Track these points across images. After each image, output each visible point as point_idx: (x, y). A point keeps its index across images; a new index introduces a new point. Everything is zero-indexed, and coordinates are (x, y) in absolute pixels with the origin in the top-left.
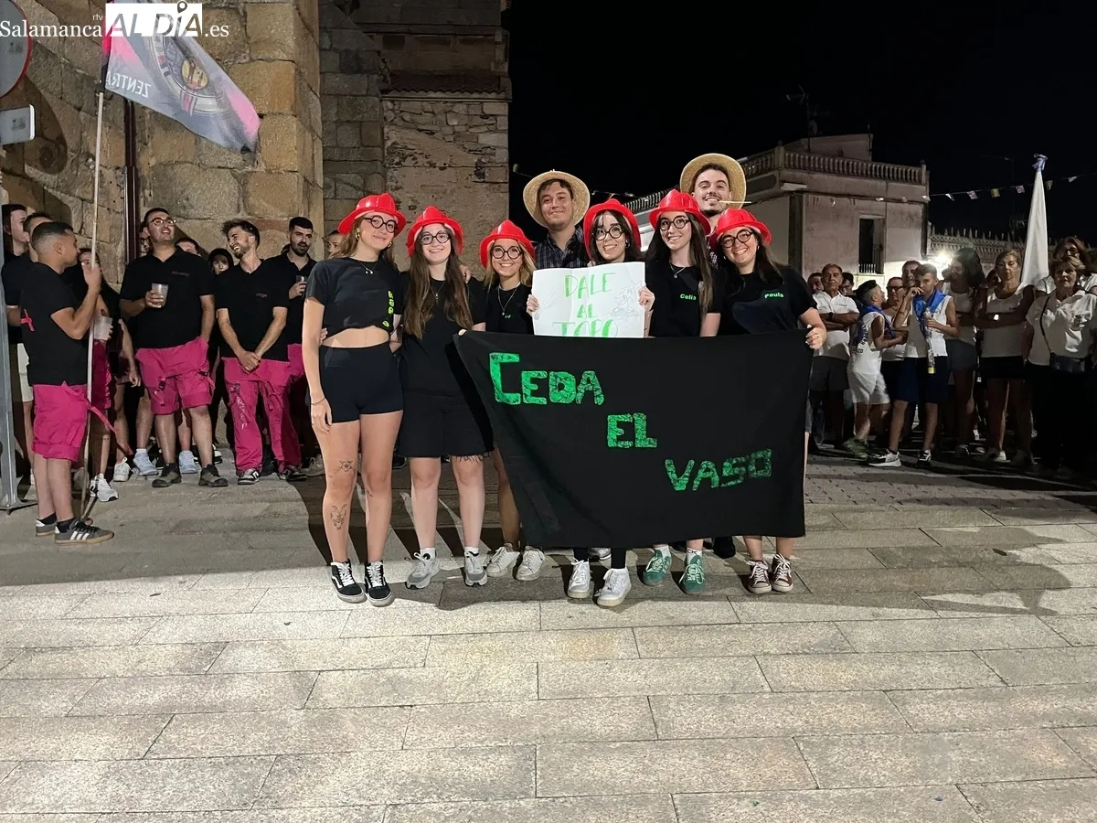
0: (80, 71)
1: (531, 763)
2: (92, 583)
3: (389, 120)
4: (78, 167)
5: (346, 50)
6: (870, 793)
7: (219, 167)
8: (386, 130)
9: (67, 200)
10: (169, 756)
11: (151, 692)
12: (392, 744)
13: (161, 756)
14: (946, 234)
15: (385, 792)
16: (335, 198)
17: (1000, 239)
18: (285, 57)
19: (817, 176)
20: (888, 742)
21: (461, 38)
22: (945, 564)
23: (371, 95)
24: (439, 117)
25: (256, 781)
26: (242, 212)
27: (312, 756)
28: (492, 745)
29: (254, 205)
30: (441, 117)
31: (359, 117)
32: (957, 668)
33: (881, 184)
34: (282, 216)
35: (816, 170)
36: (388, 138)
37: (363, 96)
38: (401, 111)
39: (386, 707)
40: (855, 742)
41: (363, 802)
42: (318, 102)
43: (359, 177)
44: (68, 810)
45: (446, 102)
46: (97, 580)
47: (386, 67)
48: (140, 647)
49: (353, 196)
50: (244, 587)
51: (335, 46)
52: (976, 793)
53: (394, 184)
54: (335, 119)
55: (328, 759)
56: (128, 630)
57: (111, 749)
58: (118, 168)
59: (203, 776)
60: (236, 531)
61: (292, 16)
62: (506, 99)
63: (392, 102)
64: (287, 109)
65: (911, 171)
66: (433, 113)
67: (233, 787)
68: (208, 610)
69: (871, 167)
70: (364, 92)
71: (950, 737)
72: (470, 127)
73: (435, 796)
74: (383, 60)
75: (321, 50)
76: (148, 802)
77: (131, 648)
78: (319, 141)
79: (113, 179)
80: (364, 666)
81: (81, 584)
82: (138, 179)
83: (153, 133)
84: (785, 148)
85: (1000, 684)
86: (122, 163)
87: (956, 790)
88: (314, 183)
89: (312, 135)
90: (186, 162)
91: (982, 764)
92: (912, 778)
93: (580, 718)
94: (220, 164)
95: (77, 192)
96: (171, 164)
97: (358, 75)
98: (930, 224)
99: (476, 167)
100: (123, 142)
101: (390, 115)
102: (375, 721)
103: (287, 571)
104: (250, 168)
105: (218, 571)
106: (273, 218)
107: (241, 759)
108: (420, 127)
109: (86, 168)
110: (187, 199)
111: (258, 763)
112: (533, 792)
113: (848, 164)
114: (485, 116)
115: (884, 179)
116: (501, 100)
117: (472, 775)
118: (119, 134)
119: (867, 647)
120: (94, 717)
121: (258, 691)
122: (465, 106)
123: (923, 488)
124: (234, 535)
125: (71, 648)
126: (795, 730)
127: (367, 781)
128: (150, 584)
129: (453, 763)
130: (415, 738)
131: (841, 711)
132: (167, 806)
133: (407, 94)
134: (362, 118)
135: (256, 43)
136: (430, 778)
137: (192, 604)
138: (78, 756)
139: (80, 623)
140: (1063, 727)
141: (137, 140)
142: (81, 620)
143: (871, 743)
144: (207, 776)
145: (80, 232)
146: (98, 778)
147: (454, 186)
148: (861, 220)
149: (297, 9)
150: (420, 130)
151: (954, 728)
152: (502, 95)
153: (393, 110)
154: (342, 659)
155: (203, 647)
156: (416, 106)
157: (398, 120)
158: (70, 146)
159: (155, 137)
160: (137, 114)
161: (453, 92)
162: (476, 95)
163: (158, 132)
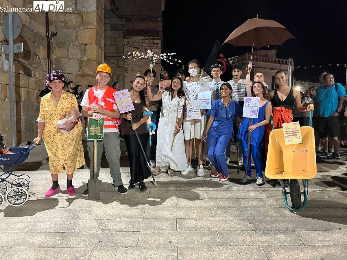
0: (35, 32)
3: (125, 45)
4: (34, 59)
5: (113, 24)
7: (74, 59)
8: (124, 47)
9: (31, 68)
14: (299, 81)
17: (316, 83)
18: (94, 28)
19: (258, 62)
21: (149, 19)
23: (120, 37)
26: (80, 71)
29: (83, 70)
30: (141, 44)
31: (117, 44)
33: (279, 65)
34: (92, 73)
35: (258, 61)
36: (125, 50)
37: (118, 37)
38: (130, 42)
42: (103, 40)
43: (116, 61)
45: (143, 39)
47: (125, 29)
49: (114, 67)
51: (110, 22)
53: (126, 63)
54: (109, 44)
58: (45, 59)
61: (96, 16)
62: (161, 39)
63: (127, 39)
64: (94, 42)
65: (288, 61)
66: (139, 42)
69: (276, 60)
70: (118, 36)
72: (150, 47)
74: (124, 27)
75: (105, 24)
78: (103, 51)
79: (44, 62)
82: (51, 62)
83: (55, 49)
84: (249, 54)
86: (46, 57)
89: (101, 50)
90: (64, 57)
94: (74, 58)
95: (34, 66)
96: (60, 58)
97: (117, 31)
98: (294, 77)
100: (47, 51)
104: (83, 59)
106: (89, 73)
108: (135, 47)
109: (36, 59)
110: (65, 68)
113: (268, 58)
114: (154, 44)
115: (280, 63)
116: (159, 39)
118: (46, 49)
122: (148, 41)
133: (131, 37)
135: (85, 24)
141: (51, 51)
145: (34, 77)
147: (144, 64)
148: (272, 76)
149: (98, 14)
150: (135, 48)
152: (159, 38)
153: (126, 42)
156: (133, 40)
157: (128, 45)
158: (32, 53)
159: (56, 50)
160: (51, 43)
161: (145, 36)
162: (152, 37)
163: (57, 48)
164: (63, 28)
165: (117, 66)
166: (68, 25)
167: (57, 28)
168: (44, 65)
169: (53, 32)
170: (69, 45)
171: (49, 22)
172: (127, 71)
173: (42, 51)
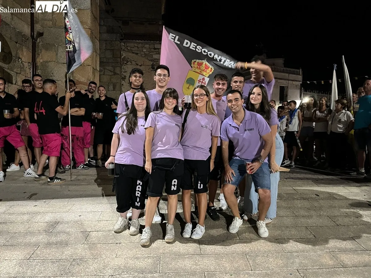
0: (18, 30)
1: (159, 262)
2: (14, 202)
4: (15, 62)
5: (109, 26)
6: (269, 272)
7: (64, 63)
8: (122, 52)
9: (12, 73)
10: (37, 259)
11: (32, 238)
12: (113, 255)
13: (35, 259)
14: (308, 92)
15: (109, 271)
16: (104, 75)
17: (325, 94)
18: (87, 27)
20: (276, 255)
21: (148, 22)
22: (299, 199)
23: (117, 41)
24: (140, 49)
25: (66, 267)
27: (86, 259)
28: (146, 256)
29: (75, 77)
30: (141, 49)
31: (112, 48)
32: (300, 232)
33: (287, 75)
34: (85, 80)
36: (123, 55)
37: (114, 41)
38: (127, 46)
39: (111, 243)
40: (265, 256)
41: (102, 275)
42: (98, 43)
43: (112, 68)
44: (2, 276)
45: (142, 44)
46: (16, 201)
47: (122, 32)
48: (29, 223)
49: (110, 74)
50: (66, 204)
51: (105, 24)
52: (303, 272)
53: (124, 70)
54: (104, 48)
55: (90, 260)
56: (26, 217)
57: (18, 256)
58: (29, 63)
59: (48, 265)
60: (64, 185)
61: (90, 14)
63: (124, 43)
65: (296, 71)
66: (138, 47)
67: (58, 269)
68: (53, 211)
69: (284, 69)
71: (296, 254)
72: (150, 52)
73: (126, 272)
74: (121, 29)
75: (100, 25)
76: (29, 273)
77: (26, 223)
78: (98, 55)
79: (27, 66)
80: (105, 230)
81: (11, 202)
82: (36, 66)
83: (42, 51)
85: (314, 237)
86: (31, 61)
87: (297, 271)
88: (96, 69)
89: (96, 54)
90: (53, 61)
91: (306, 263)
92: (283, 267)
93: (176, 247)
95: (15, 70)
96: (47, 62)
97: (113, 34)
98: (303, 88)
99: (152, 66)
100: (31, 54)
101: (123, 48)
102: (107, 248)
103: (81, 198)
105: (58, 198)
106: (82, 81)
107: (61, 260)
108: (133, 52)
109: (18, 62)
110: (53, 74)
111: (67, 262)
112: (158, 271)
113: (276, 68)
114: (155, 49)
115: (288, 73)
117: (139, 266)
118: (30, 51)
119: (271, 225)
120: (13, 246)
121: (68, 238)
122: (148, 45)
123: (295, 174)
124: (64, 186)
125: (6, 223)
126: (246, 252)
127: (103, 267)
128: (34, 202)
129: (133, 262)
130: (120, 253)
131: (261, 245)
132: (36, 275)
133: (129, 41)
134: (114, 48)
136: (125, 267)
137: (48, 209)
138: (6, 258)
139: (9, 215)
140: (333, 252)
141: (36, 53)
142: (10, 214)
143: (270, 256)
144: (50, 265)
145: (15, 84)
146: (13, 265)
148: (280, 86)
149: (92, 12)
150: (133, 53)
151: (298, 251)
153: (124, 46)
154: (98, 228)
155: (51, 223)
156: (132, 45)
157: (126, 49)
158: (13, 55)
159: (42, 53)
160: (37, 45)
161: (145, 41)
162: (152, 42)
163: (43, 51)
164: (52, 27)
165: (112, 73)
166: (57, 23)
167: (43, 27)
168: (28, 70)
169: (39, 32)
170: (58, 46)
171: (35, 20)
172: (125, 78)
173: (25, 54)
